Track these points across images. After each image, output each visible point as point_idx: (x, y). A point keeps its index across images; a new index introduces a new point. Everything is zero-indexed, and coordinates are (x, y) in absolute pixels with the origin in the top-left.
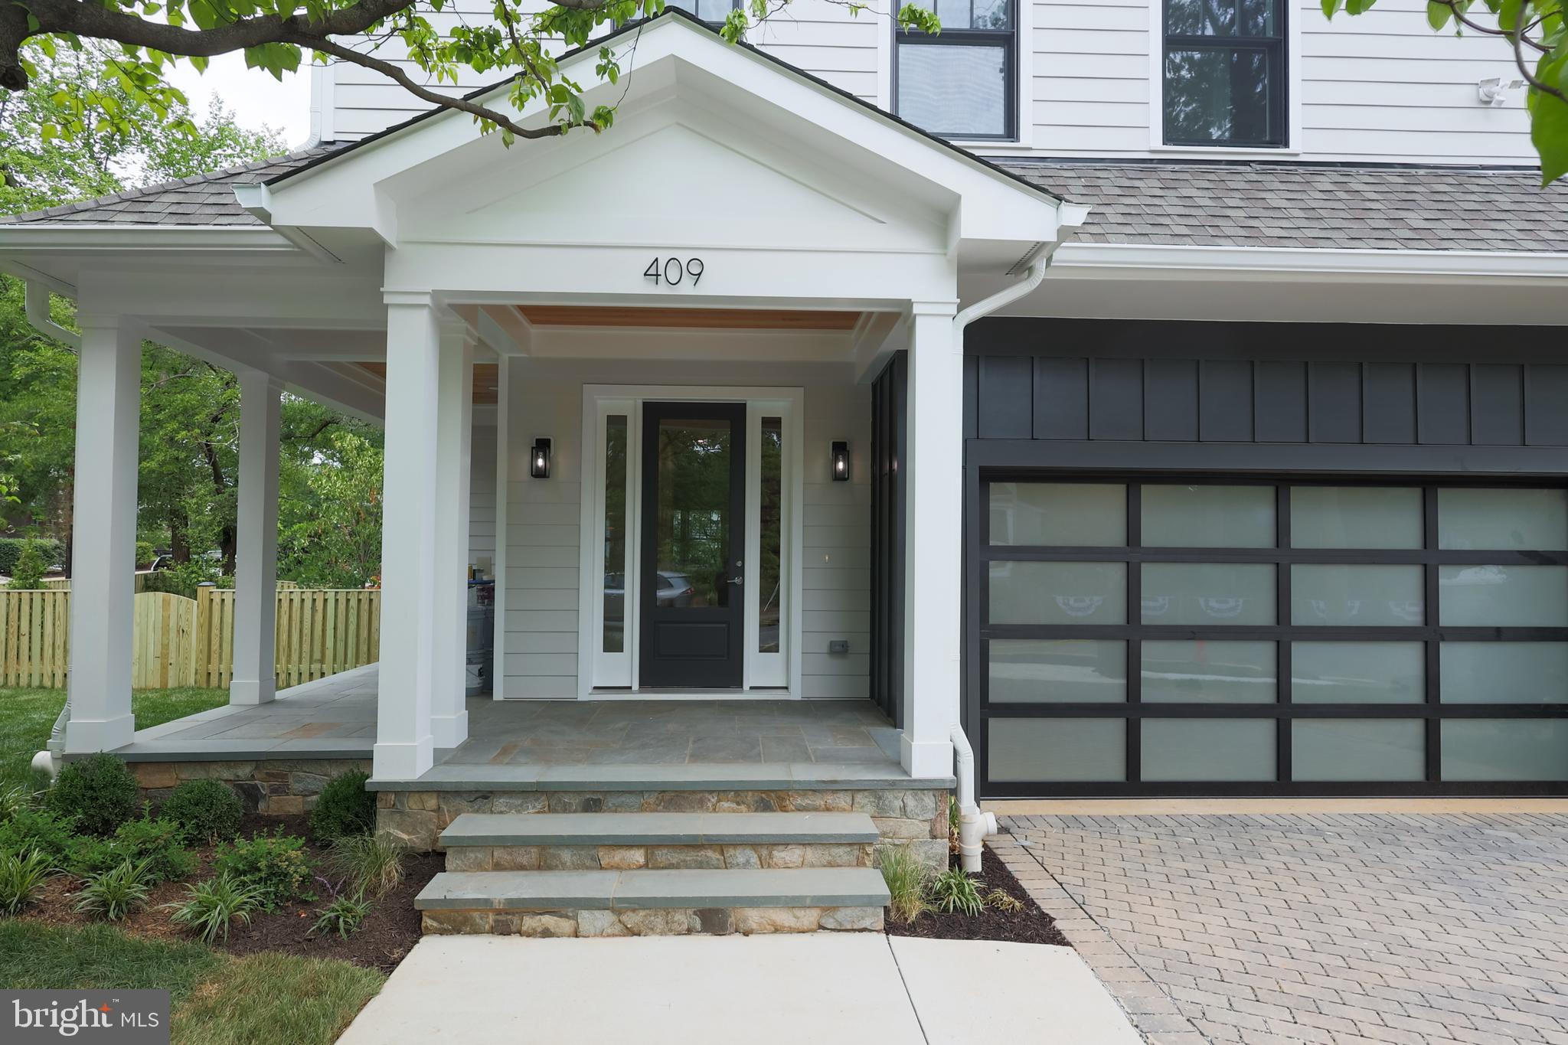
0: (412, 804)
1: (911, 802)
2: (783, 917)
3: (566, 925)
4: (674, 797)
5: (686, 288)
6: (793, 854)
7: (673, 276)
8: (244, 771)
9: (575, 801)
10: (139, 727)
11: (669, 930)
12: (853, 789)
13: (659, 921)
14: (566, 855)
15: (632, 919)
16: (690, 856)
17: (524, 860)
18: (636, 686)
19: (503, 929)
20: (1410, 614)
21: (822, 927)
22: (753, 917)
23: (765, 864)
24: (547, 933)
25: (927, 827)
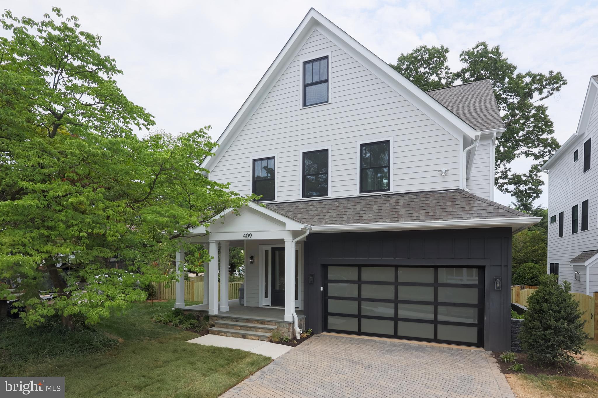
0: (214, 318)
1: (284, 325)
2: (253, 337)
3: (225, 335)
4: (249, 321)
5: (249, 238)
6: (260, 330)
7: (247, 237)
8: (197, 313)
9: (235, 320)
10: (185, 306)
11: (238, 337)
12: (275, 322)
13: (237, 336)
14: (230, 327)
15: (234, 335)
16: (246, 329)
17: (224, 327)
18: (270, 305)
19: (218, 335)
20: (431, 299)
21: (258, 340)
22: (249, 337)
23: (256, 331)
24: (223, 336)
25: (287, 330)
